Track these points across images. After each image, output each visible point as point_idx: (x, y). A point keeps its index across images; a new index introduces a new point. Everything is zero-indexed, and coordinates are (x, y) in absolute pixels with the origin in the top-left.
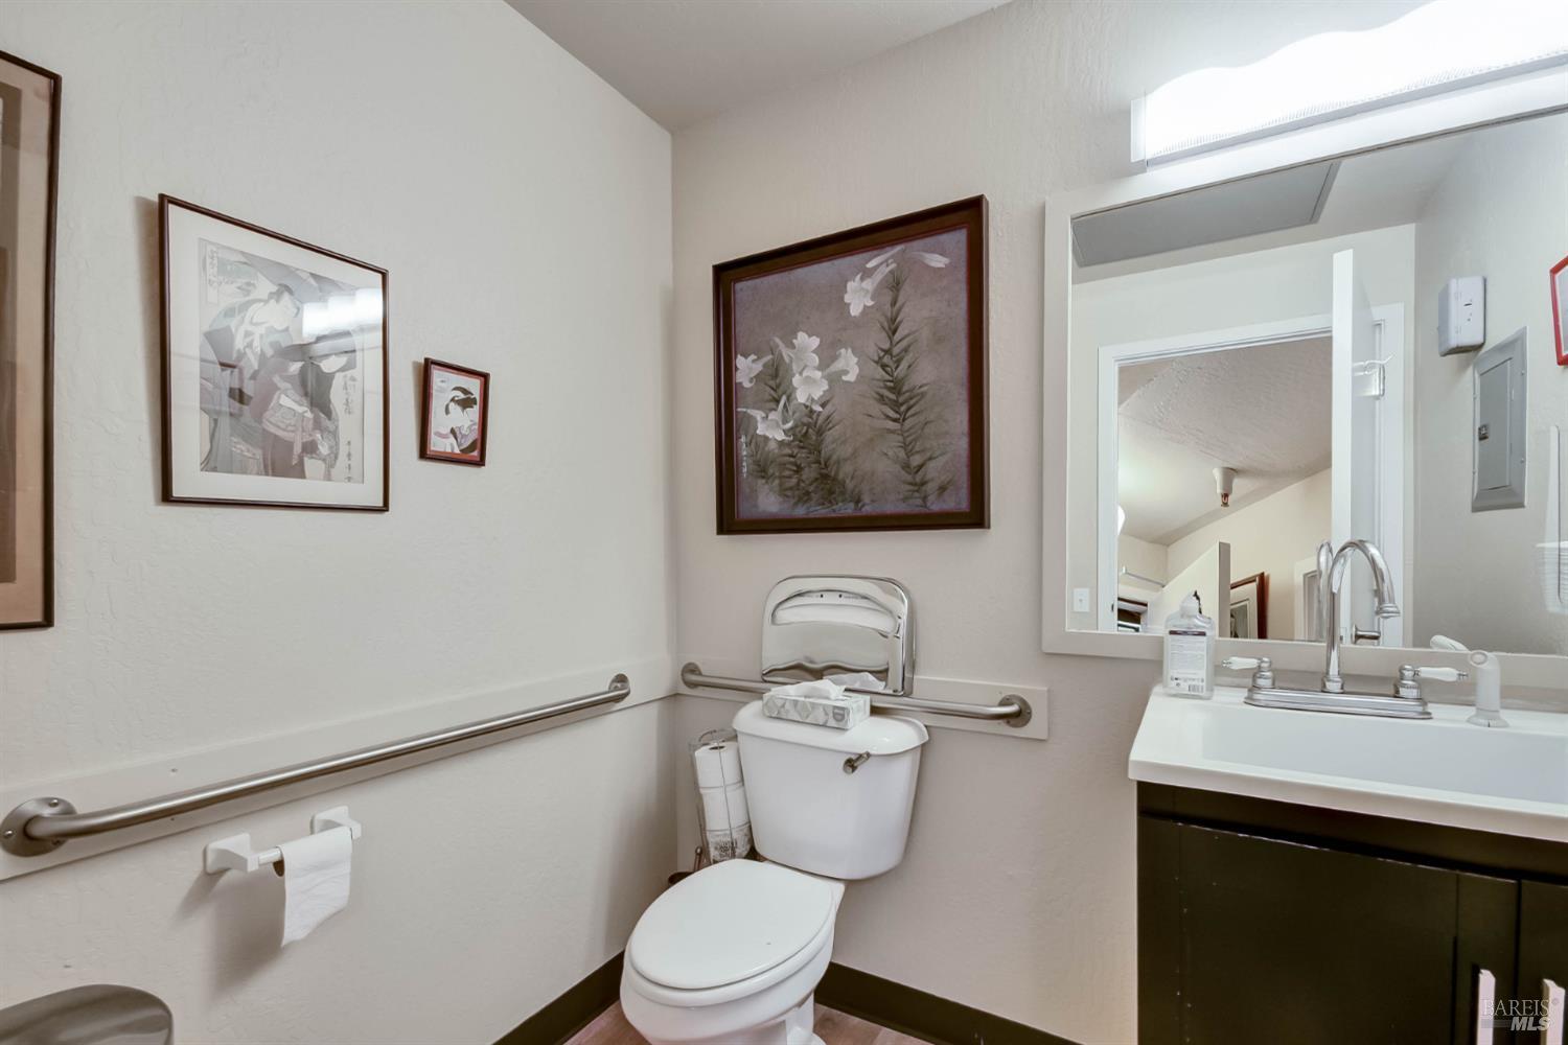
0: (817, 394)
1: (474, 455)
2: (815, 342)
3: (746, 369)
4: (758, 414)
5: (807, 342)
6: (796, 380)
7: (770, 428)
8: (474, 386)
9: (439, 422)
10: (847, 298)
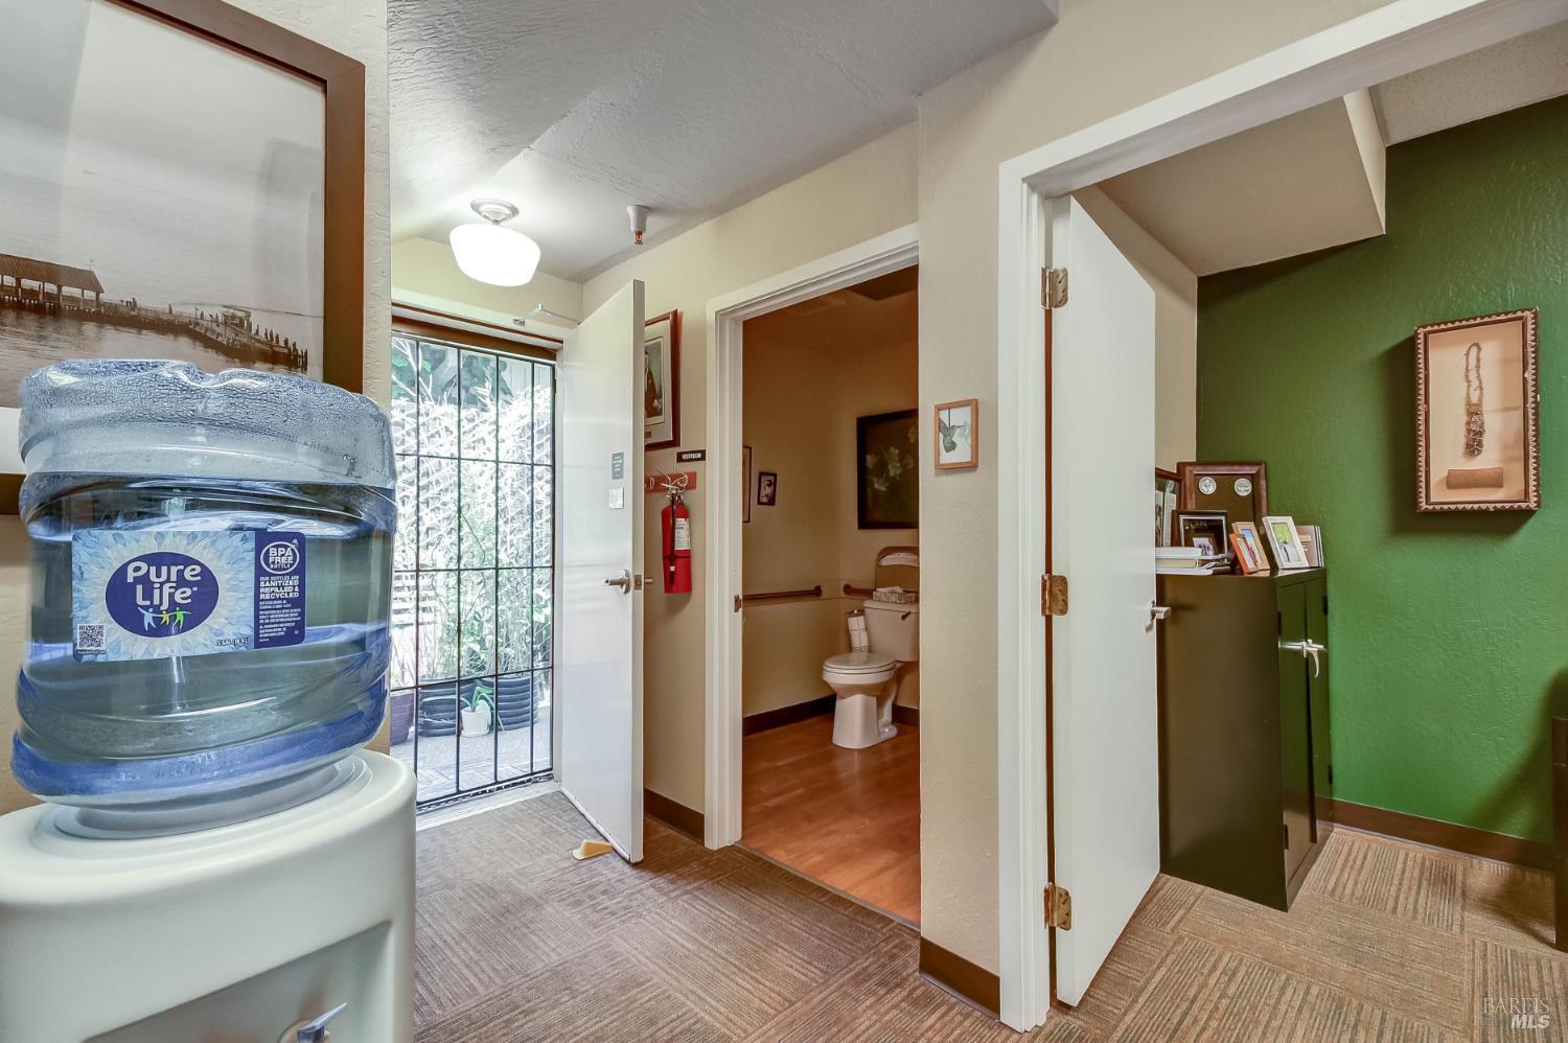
0: (898, 472)
1: (772, 501)
2: (897, 451)
3: (870, 460)
4: (875, 480)
5: (895, 451)
6: (890, 467)
7: (879, 486)
8: (771, 478)
9: (763, 493)
10: (909, 435)
